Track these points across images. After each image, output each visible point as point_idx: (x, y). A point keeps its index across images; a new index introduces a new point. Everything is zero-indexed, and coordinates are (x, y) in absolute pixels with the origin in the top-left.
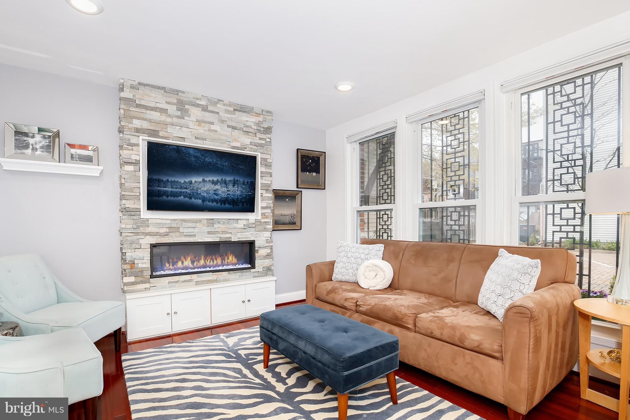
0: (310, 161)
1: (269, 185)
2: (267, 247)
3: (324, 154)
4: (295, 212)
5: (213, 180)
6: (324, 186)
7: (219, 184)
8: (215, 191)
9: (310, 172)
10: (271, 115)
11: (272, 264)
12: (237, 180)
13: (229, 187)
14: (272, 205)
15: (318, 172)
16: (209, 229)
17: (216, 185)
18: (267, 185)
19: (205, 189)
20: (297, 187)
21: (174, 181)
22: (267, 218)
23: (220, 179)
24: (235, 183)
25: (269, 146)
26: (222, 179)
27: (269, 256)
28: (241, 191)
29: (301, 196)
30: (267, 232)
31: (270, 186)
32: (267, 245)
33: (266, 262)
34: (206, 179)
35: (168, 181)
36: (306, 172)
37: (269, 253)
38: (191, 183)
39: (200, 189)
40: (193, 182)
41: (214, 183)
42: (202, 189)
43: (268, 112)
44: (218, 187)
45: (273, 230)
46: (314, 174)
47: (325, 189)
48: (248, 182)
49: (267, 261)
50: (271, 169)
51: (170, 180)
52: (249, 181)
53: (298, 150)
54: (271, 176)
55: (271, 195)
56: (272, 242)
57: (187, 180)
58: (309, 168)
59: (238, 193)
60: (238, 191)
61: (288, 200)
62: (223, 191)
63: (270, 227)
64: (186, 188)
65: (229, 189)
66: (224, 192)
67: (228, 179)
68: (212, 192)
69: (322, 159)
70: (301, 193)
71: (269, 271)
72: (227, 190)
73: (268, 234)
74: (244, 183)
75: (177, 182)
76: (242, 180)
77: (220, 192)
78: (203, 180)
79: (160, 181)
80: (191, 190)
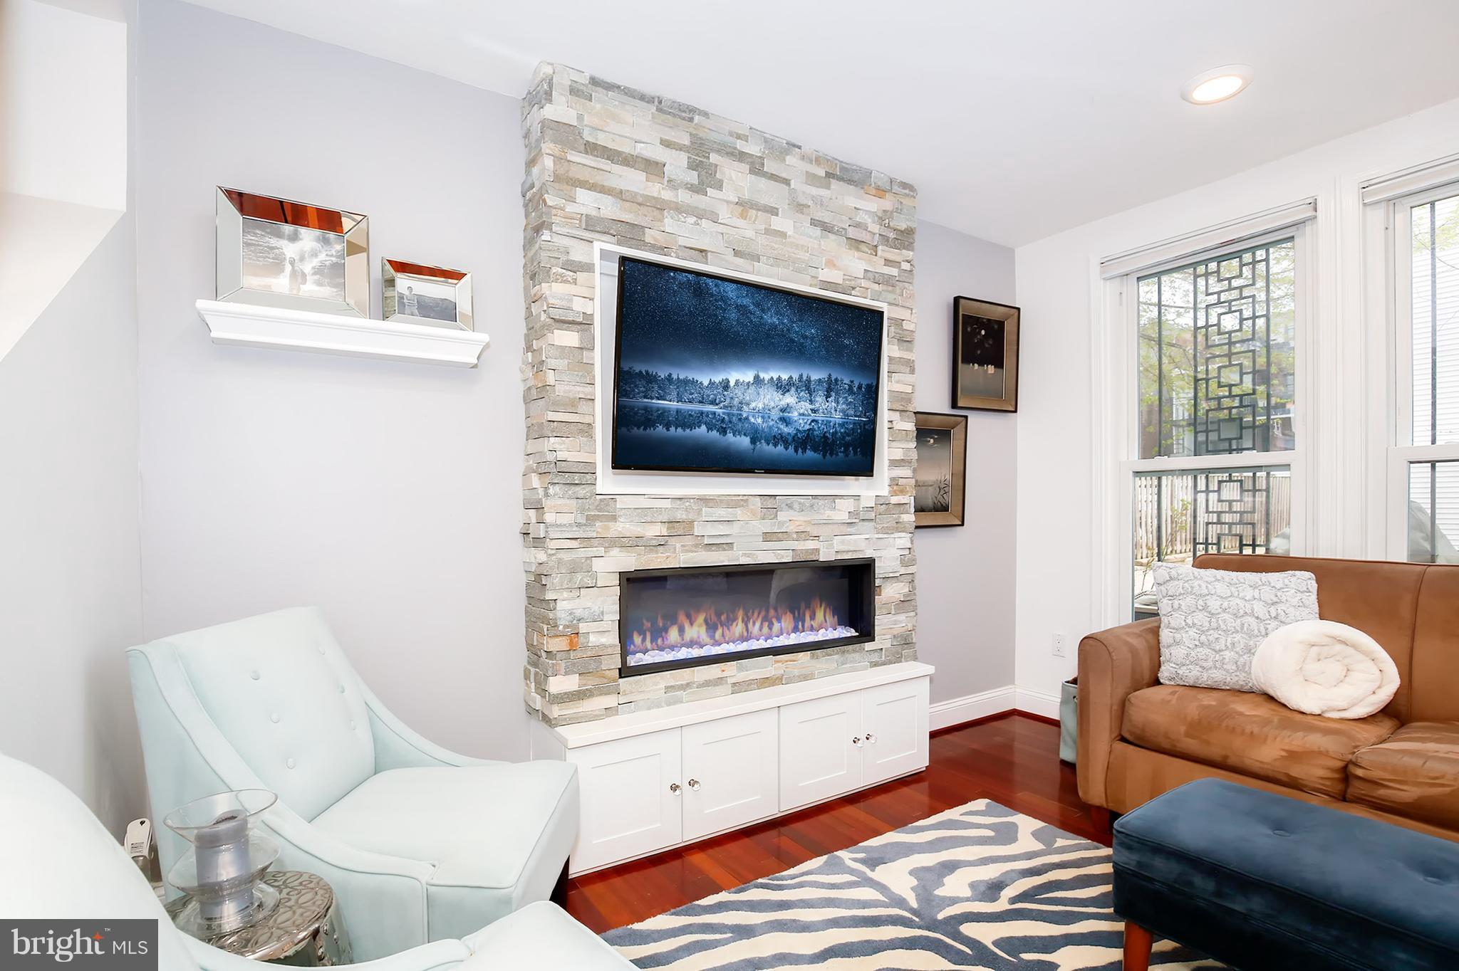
0: (983, 332)
1: (907, 398)
2: (902, 578)
3: (1017, 314)
4: (949, 477)
5: (779, 378)
6: (1014, 403)
7: (793, 389)
8: (783, 410)
9: (981, 364)
10: (912, 194)
11: (914, 626)
12: (836, 380)
13: (817, 399)
14: (914, 455)
15: (999, 364)
16: (768, 526)
17: (787, 394)
18: (903, 395)
19: (760, 406)
20: (954, 405)
21: (686, 382)
22: (902, 492)
23: (795, 376)
24: (830, 388)
25: (906, 285)
26: (801, 376)
27: (906, 603)
28: (843, 411)
29: (964, 430)
30: (903, 534)
31: (909, 401)
32: (903, 571)
33: (901, 622)
34: (762, 375)
35: (669, 378)
36: (973, 364)
37: (908, 595)
38: (725, 385)
39: (748, 404)
40: (732, 384)
41: (782, 387)
42: (753, 405)
43: (904, 185)
44: (790, 399)
45: (917, 527)
46: (991, 369)
47: (1015, 411)
48: (860, 387)
49: (902, 617)
50: (911, 351)
51: (675, 377)
52: (864, 383)
53: (957, 300)
54: (912, 371)
55: (910, 426)
56: (912, 562)
57: (718, 378)
58: (979, 352)
59: (837, 417)
60: (836, 411)
61: (932, 441)
62: (802, 411)
63: (910, 518)
64: (713, 402)
65: (817, 405)
66: (803, 415)
67: (815, 376)
68: (775, 414)
69: (1009, 327)
70: (964, 423)
71: (906, 646)
72: (812, 410)
73: (903, 540)
74: (850, 391)
75: (694, 382)
76: (847, 381)
77: (796, 414)
78: (757, 378)
79: (650, 379)
80: (725, 407)
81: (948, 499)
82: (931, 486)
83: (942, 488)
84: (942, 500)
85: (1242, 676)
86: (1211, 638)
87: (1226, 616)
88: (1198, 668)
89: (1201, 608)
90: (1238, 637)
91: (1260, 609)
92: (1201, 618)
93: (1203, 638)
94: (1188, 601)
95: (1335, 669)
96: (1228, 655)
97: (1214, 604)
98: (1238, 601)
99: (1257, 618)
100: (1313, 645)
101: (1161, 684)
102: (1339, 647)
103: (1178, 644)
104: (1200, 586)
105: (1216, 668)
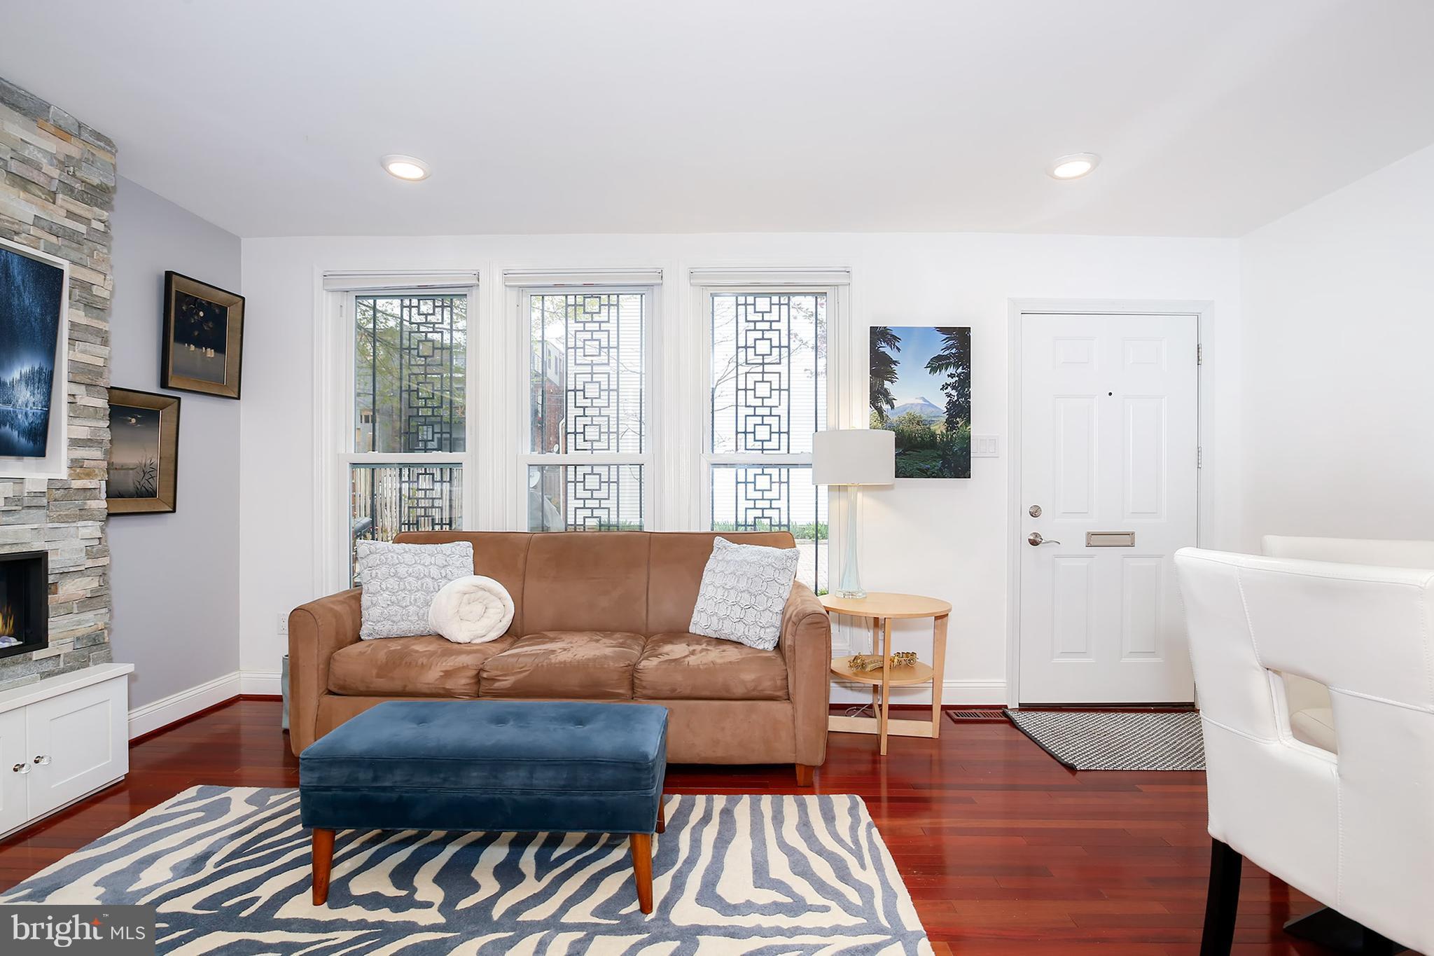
0: (201, 314)
1: (98, 372)
2: (89, 572)
3: (241, 302)
4: (156, 461)
6: (237, 390)
9: (198, 345)
10: (109, 149)
11: (106, 624)
14: (107, 436)
15: (220, 348)
18: (91, 367)
20: (164, 384)
22: (89, 475)
25: (99, 247)
27: (93, 600)
29: (176, 412)
30: (90, 523)
31: (101, 375)
32: (89, 563)
33: (87, 621)
36: (189, 345)
37: (98, 591)
43: (99, 136)
45: (109, 515)
46: (210, 353)
47: (239, 398)
49: (90, 615)
50: (106, 321)
53: (169, 275)
54: (105, 342)
55: (102, 403)
56: (104, 553)
58: (196, 333)
61: (134, 421)
63: (101, 504)
69: (232, 314)
70: (176, 404)
71: (95, 648)
73: (90, 529)
81: (156, 483)
82: (132, 469)
83: (146, 471)
84: (147, 485)
85: (422, 624)
86: (399, 598)
87: (411, 579)
88: (390, 623)
89: (392, 574)
90: (419, 594)
91: (434, 572)
92: (392, 582)
93: (394, 598)
94: (384, 569)
95: (478, 608)
96: (412, 609)
97: (402, 570)
98: (420, 567)
99: (433, 578)
100: (465, 594)
101: (362, 640)
102: (481, 593)
103: (375, 605)
104: (392, 557)
105: (403, 620)
